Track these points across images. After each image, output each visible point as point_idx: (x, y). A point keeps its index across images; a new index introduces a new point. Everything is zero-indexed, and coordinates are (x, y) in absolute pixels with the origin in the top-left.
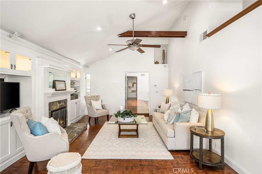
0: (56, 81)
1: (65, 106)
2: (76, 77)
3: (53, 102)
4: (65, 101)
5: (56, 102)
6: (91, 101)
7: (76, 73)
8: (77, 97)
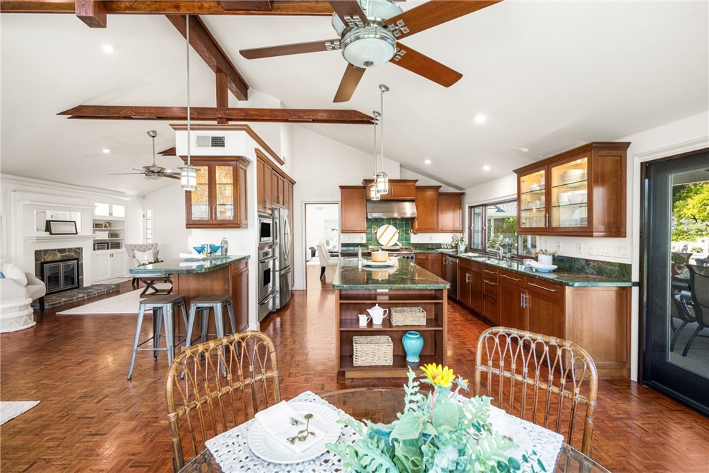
0: (50, 221)
1: (75, 257)
2: (111, 214)
3: (45, 251)
4: (79, 251)
5: (55, 250)
6: (135, 251)
7: (111, 208)
8: (117, 245)
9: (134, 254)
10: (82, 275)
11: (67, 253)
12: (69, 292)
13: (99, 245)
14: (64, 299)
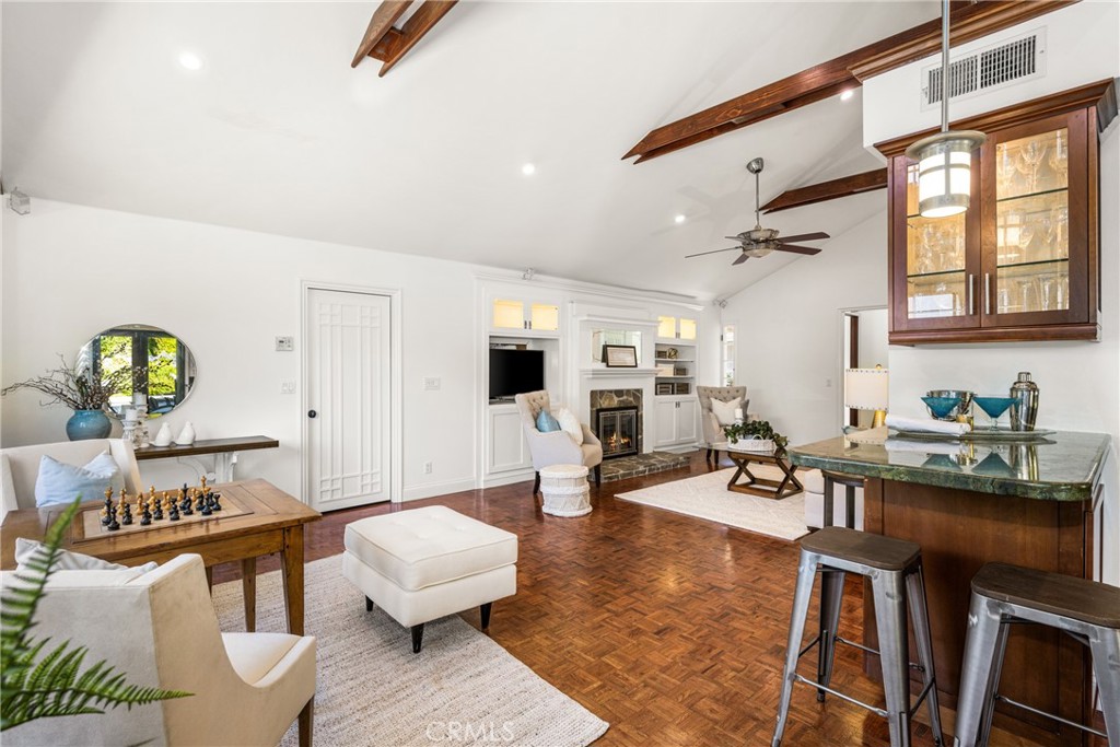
0: (607, 346)
1: (634, 404)
2: (678, 335)
3: (602, 392)
4: (637, 394)
5: (611, 392)
6: (713, 399)
7: (678, 326)
8: (684, 388)
9: (711, 404)
10: (641, 434)
11: (625, 397)
12: (626, 459)
13: (663, 386)
14: (622, 472)
